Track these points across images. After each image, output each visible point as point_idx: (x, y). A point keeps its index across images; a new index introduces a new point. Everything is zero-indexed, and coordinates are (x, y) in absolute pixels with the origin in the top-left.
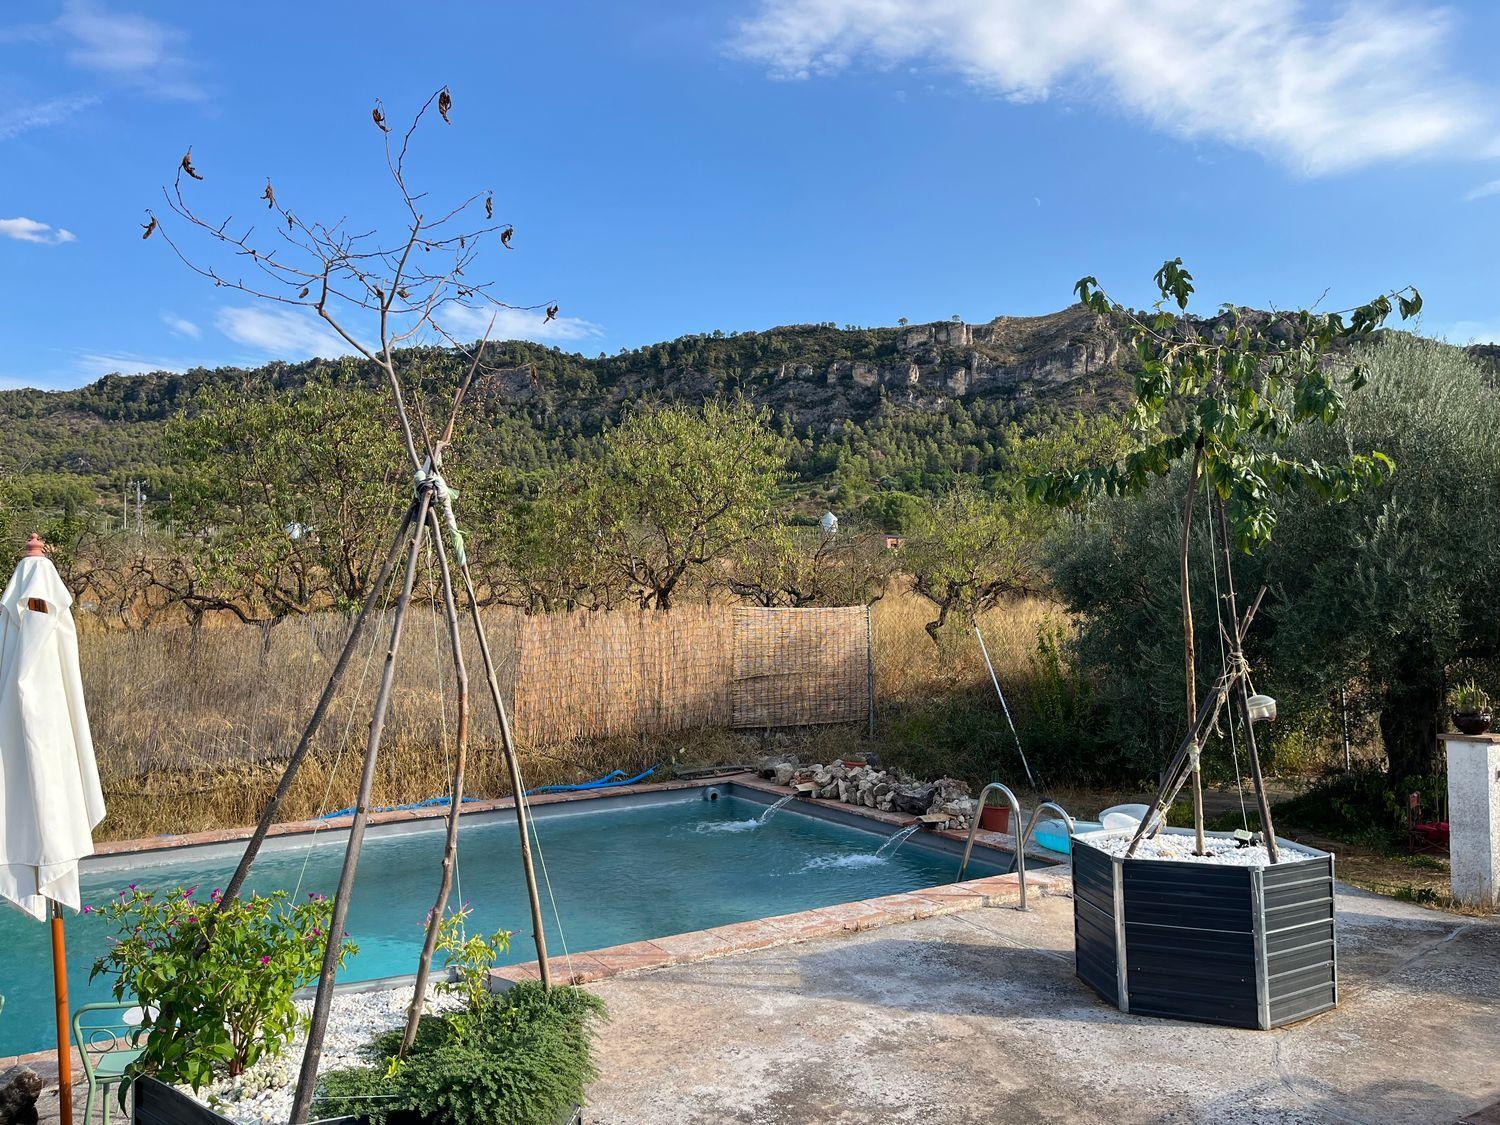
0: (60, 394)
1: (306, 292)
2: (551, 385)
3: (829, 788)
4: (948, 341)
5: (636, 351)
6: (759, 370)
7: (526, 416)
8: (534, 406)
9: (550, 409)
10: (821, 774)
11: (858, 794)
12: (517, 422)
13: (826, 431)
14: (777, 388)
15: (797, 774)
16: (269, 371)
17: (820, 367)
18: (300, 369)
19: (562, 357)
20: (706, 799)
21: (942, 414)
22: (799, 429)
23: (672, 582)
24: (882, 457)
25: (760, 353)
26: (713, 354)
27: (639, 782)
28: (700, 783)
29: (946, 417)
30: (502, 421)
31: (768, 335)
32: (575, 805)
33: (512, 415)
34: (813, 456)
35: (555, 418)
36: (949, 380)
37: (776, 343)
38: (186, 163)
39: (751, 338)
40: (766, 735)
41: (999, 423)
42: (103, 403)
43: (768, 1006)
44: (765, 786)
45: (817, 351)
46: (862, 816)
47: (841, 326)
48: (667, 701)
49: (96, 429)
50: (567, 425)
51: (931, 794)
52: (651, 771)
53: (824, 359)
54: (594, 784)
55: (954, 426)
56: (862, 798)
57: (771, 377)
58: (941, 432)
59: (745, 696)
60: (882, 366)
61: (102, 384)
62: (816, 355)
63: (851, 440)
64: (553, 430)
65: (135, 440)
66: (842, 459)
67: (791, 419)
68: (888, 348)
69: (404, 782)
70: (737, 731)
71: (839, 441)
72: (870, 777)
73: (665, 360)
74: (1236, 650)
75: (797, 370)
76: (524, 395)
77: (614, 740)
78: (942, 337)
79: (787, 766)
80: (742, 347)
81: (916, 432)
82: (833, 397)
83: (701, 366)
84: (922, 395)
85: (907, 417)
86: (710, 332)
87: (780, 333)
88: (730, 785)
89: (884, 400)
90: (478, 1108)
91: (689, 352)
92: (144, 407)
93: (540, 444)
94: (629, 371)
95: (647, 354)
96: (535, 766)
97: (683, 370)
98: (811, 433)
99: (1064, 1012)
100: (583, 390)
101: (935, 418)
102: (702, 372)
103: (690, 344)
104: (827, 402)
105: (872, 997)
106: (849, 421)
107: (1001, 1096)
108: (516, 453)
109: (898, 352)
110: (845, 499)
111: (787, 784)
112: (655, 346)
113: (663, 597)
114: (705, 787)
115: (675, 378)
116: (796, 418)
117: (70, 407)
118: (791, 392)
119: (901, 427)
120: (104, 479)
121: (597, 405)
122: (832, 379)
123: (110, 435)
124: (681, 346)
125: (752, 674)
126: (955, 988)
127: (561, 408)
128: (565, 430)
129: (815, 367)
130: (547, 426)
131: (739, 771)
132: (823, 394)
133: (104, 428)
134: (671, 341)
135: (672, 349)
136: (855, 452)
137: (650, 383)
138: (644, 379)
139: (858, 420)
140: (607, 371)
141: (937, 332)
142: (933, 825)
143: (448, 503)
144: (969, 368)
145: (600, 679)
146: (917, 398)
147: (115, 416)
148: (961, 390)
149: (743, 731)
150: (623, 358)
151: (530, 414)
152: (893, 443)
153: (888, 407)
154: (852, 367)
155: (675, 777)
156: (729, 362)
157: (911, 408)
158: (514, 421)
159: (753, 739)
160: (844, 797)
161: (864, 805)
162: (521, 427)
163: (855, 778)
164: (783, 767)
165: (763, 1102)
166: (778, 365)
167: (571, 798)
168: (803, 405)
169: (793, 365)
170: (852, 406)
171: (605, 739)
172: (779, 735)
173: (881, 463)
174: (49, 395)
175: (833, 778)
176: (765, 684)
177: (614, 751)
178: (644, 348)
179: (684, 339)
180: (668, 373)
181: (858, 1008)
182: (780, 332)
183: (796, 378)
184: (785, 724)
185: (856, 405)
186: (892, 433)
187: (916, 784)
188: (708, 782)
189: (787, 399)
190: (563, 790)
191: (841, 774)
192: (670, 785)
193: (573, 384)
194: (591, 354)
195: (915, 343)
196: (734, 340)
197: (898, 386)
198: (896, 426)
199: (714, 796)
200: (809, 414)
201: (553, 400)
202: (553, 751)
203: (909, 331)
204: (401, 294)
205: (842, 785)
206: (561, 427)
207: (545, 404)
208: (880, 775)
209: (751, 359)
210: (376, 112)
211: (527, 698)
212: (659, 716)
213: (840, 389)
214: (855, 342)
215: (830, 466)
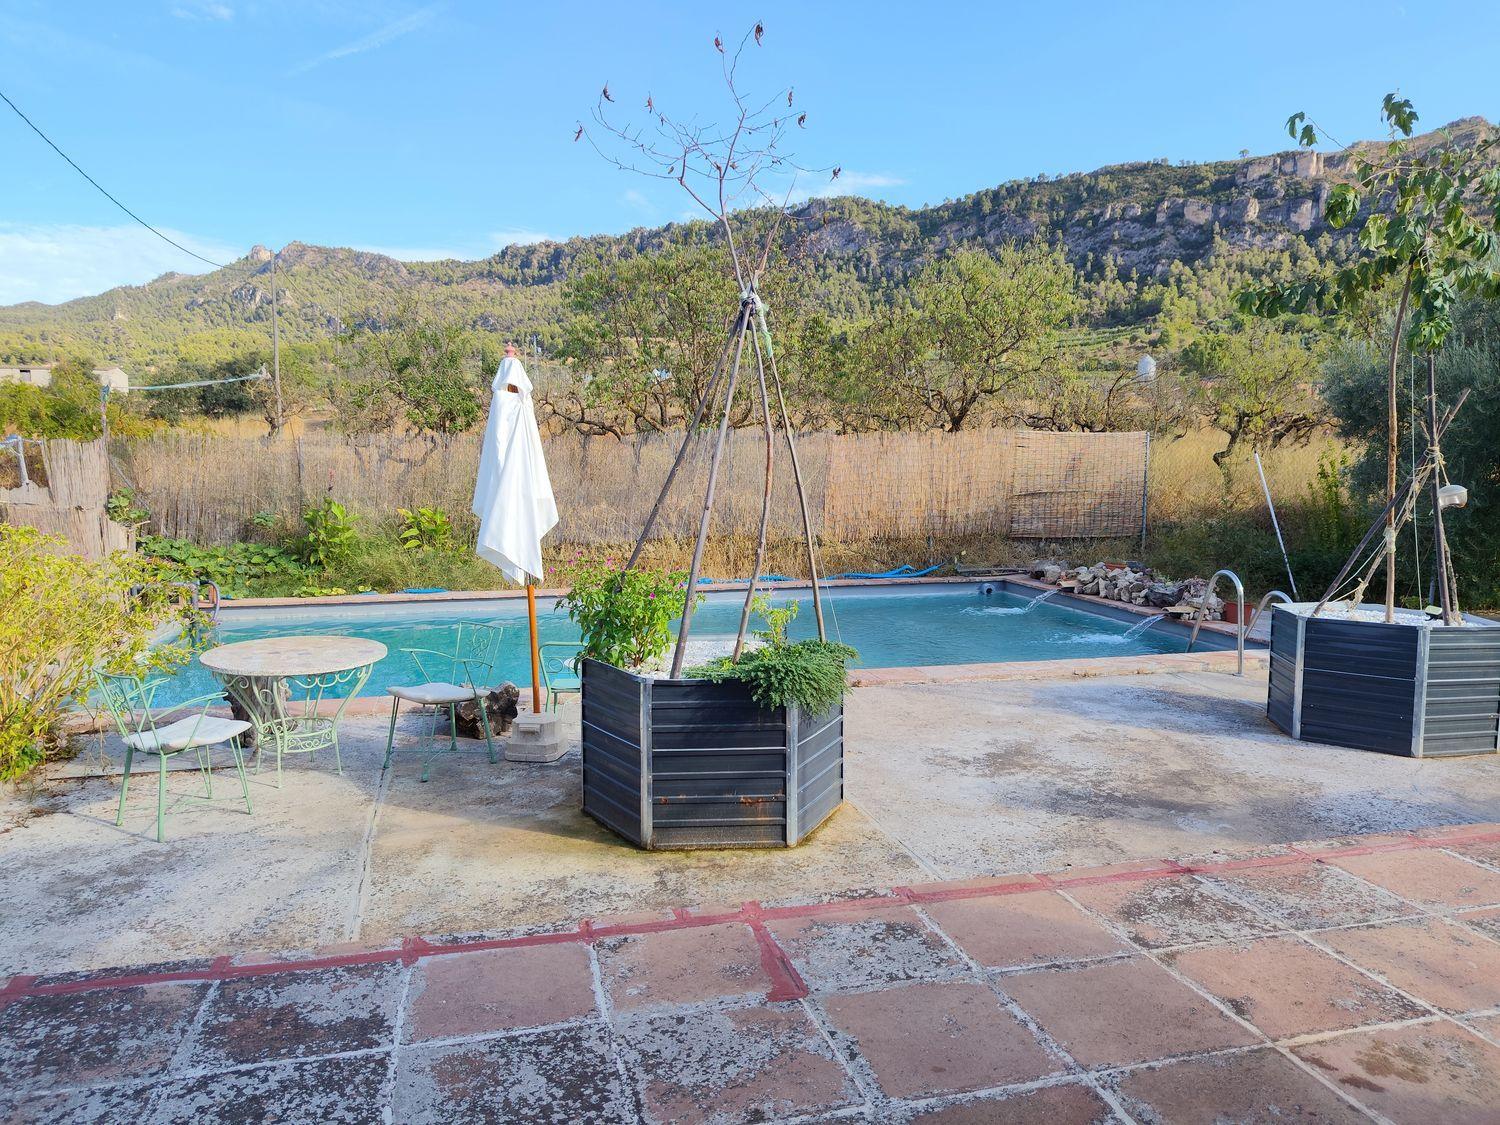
0: (473, 264)
1: (672, 169)
2: (876, 238)
3: (1090, 585)
4: (1294, 172)
5: (959, 200)
6: (1083, 212)
7: (852, 269)
8: (859, 259)
9: (875, 262)
10: (1085, 574)
11: (1116, 591)
12: (843, 276)
13: (1151, 273)
14: (1101, 230)
15: (1063, 574)
16: (631, 238)
17: (1149, 206)
18: (657, 234)
19: (888, 210)
20: (982, 593)
21: (1282, 251)
22: (1123, 272)
23: (963, 412)
24: (1211, 299)
25: (1085, 195)
26: (1036, 198)
27: (925, 575)
28: (978, 579)
29: (1287, 254)
30: (831, 275)
31: (1095, 175)
32: (871, 589)
33: (840, 269)
34: (1136, 299)
35: (878, 271)
36: (1292, 215)
37: (1103, 183)
38: (605, 92)
39: (1077, 180)
40: (1042, 544)
41: (1347, 259)
42: (507, 271)
43: (998, 711)
44: (1035, 584)
45: (1147, 189)
46: (1117, 608)
47: (1174, 162)
48: (951, 510)
49: (501, 293)
50: (890, 276)
51: (1181, 591)
52: (935, 567)
53: (1154, 197)
54: (887, 575)
55: (1294, 264)
56: (1119, 594)
57: (1096, 219)
58: (1279, 270)
59: (1024, 509)
60: (1218, 203)
61: (504, 253)
62: (1146, 194)
63: (1179, 281)
64: (877, 281)
65: (530, 302)
66: (1167, 302)
67: (1115, 261)
68: (1227, 183)
69: (739, 563)
70: (1014, 539)
71: (1165, 283)
72: (1127, 577)
73: (987, 206)
74: (1432, 445)
75: (1124, 210)
76: (850, 251)
77: (905, 540)
78: (1288, 167)
79: (1056, 568)
80: (1067, 189)
81: (1251, 272)
82: (1161, 237)
83: (1023, 211)
84: (1260, 232)
85: (1242, 257)
86: (1034, 176)
87: (1107, 173)
88: (1004, 582)
89: (1217, 238)
90: (773, 679)
91: (1012, 198)
92: (536, 273)
93: (864, 296)
94: (951, 220)
95: (970, 202)
96: (840, 558)
97: (1004, 216)
98: (1135, 275)
99: (1244, 735)
100: (906, 241)
101: (1274, 257)
102: (1025, 217)
103: (1012, 190)
104: (1155, 242)
105: (1084, 713)
106: (1177, 261)
107: (1167, 772)
108: (842, 306)
109: (1237, 186)
110: (1168, 342)
111: (1054, 583)
112: (978, 193)
113: (956, 424)
114: (982, 582)
115: (997, 224)
116: (1120, 261)
117: (481, 275)
118: (1116, 233)
119: (1234, 266)
120: (508, 336)
121: (919, 255)
122: (1161, 218)
123: (511, 298)
124: (1004, 192)
125: (1031, 490)
126: (1156, 715)
127: (885, 259)
128: (888, 281)
129: (1143, 206)
130: (871, 279)
131: (1015, 572)
132: (1151, 234)
133: (507, 292)
134: (994, 187)
135: (996, 197)
136: (1181, 294)
137: (972, 230)
138: (966, 227)
139: (1188, 261)
140: (930, 223)
141: (1283, 163)
142: (1178, 616)
143: (762, 314)
144: (1316, 200)
145: (895, 490)
146: (1254, 235)
147: (514, 281)
148: (1306, 225)
149: (1020, 539)
150: (946, 207)
151: (856, 267)
152: (1225, 282)
153: (1221, 245)
154: (1184, 205)
155: (956, 573)
156: (1053, 205)
157: (1247, 246)
158: (841, 274)
159: (1029, 548)
160: (1102, 594)
161: (1120, 600)
162: (847, 280)
163: (1114, 578)
164: (1051, 569)
165: (981, 757)
166: (1104, 206)
167: (868, 582)
168: (1128, 245)
169: (1120, 205)
170: (1181, 246)
171: (898, 539)
172: (1053, 545)
173: (1210, 305)
174: (465, 265)
175: (1095, 578)
176: (1042, 500)
177: (906, 550)
178: (967, 197)
179: (1008, 185)
180: (989, 220)
181: (1069, 718)
182: (1110, 172)
183: (1123, 218)
184: (1059, 535)
185: (1185, 244)
186: (1224, 273)
187: (1169, 583)
188: (984, 579)
189: (1112, 241)
190: (861, 577)
191: (1102, 573)
192: (951, 579)
193: (896, 236)
194: (915, 206)
195: (1256, 176)
196: (1059, 182)
197: (1233, 223)
198: (1229, 266)
199: (989, 591)
200: (1134, 256)
201: (878, 252)
202: (854, 547)
203: (1250, 163)
204: (733, 167)
205: (1102, 583)
206: (884, 279)
207: (869, 256)
208: (1137, 575)
209: (1077, 201)
210: (717, 40)
211: (835, 503)
212: (945, 523)
213: (1169, 228)
214: (1190, 179)
215: (1154, 309)
